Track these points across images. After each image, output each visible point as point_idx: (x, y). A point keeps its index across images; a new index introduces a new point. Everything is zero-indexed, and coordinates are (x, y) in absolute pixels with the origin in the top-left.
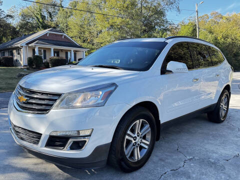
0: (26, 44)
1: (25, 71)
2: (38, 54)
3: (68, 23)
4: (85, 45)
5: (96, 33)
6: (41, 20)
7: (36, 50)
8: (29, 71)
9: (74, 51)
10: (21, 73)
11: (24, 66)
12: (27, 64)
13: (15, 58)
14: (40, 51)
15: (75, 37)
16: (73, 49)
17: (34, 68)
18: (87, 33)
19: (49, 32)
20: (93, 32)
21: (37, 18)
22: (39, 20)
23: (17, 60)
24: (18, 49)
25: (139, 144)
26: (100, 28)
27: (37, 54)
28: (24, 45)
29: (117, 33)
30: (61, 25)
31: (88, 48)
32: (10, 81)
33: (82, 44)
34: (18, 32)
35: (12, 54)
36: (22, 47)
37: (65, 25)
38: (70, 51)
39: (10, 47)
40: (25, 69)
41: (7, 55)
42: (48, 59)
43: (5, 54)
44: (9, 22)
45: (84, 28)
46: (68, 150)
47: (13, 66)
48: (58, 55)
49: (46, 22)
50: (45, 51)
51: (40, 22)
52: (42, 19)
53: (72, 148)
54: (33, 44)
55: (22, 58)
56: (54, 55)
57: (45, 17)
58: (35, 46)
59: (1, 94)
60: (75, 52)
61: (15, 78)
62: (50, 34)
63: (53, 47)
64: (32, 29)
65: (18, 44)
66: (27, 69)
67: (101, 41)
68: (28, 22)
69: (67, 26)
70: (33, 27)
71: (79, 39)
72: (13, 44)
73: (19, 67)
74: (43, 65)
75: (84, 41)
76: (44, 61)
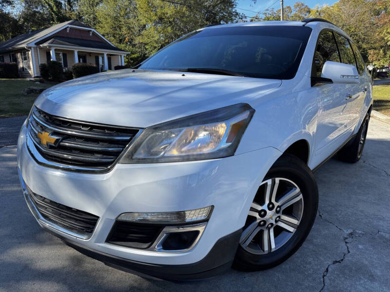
0: (35, 44)
1: (37, 85)
2: (55, 60)
3: (97, 14)
4: (122, 46)
5: (137, 29)
6: (55, 9)
7: (52, 53)
8: (43, 85)
9: (107, 55)
10: (32, 87)
11: (35, 77)
12: (39, 75)
13: (21, 65)
14: (57, 55)
15: (107, 34)
16: (106, 52)
17: (51, 81)
18: (124, 29)
19: (70, 26)
20: (133, 28)
21: (49, 5)
22: (52, 9)
23: (23, 68)
24: (23, 51)
25: (272, 224)
26: (143, 22)
27: (53, 58)
28: (33, 45)
29: (169, 28)
30: (85, 17)
31: (127, 51)
32: (16, 100)
33: (119, 44)
34: (21, 27)
35: (16, 60)
36: (30, 48)
37: (92, 16)
38: (102, 54)
39: (10, 48)
40: (36, 81)
41: (7, 60)
42: (70, 66)
43: (5, 59)
44: (7, 12)
45: (120, 21)
46: (159, 251)
47: (18, 77)
48: (85, 61)
49: (63, 11)
50: (65, 55)
51: (53, 11)
52: (57, 7)
53: (167, 246)
54: (45, 44)
55: (31, 66)
56: (79, 61)
57: (61, 4)
58: (50, 47)
59: (2, 120)
60: (110, 57)
61: (23, 95)
62: (71, 28)
63: (76, 50)
64: (43, 22)
65: (23, 45)
66: (41, 81)
67: (146, 40)
68: (35, 12)
69: (95, 19)
70: (44, 20)
71: (112, 38)
72: (14, 44)
73: (28, 79)
74: (63, 76)
75: (121, 41)
76: (64, 70)
